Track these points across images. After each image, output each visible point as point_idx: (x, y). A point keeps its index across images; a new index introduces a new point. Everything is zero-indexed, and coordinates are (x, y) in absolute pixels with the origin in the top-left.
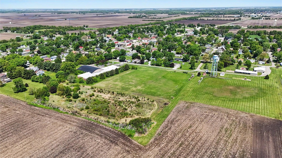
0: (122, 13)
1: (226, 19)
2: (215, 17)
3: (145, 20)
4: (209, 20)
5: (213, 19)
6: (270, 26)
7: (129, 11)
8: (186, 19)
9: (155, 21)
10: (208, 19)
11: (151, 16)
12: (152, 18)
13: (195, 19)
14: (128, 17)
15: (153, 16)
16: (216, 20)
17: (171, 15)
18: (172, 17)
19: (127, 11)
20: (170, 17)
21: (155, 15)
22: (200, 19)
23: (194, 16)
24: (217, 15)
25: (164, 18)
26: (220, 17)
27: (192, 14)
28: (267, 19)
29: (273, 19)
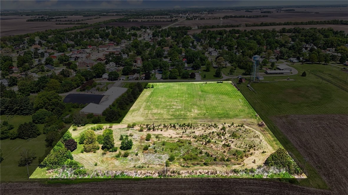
0: (6, 15)
1: (162, 21)
2: (146, 18)
3: (60, 24)
4: (144, 21)
5: (148, 21)
6: (218, 26)
7: (13, 12)
8: (116, 21)
9: (76, 24)
10: (142, 20)
11: (60, 18)
12: (66, 21)
13: (126, 21)
14: (26, 19)
15: (62, 18)
16: (151, 21)
17: (87, 17)
18: (92, 19)
19: (10, 12)
20: (91, 19)
21: (65, 17)
22: (133, 21)
23: (119, 18)
24: (144, 17)
25: (82, 20)
26: (151, 18)
27: (113, 15)
28: (202, 19)
29: (207, 19)
